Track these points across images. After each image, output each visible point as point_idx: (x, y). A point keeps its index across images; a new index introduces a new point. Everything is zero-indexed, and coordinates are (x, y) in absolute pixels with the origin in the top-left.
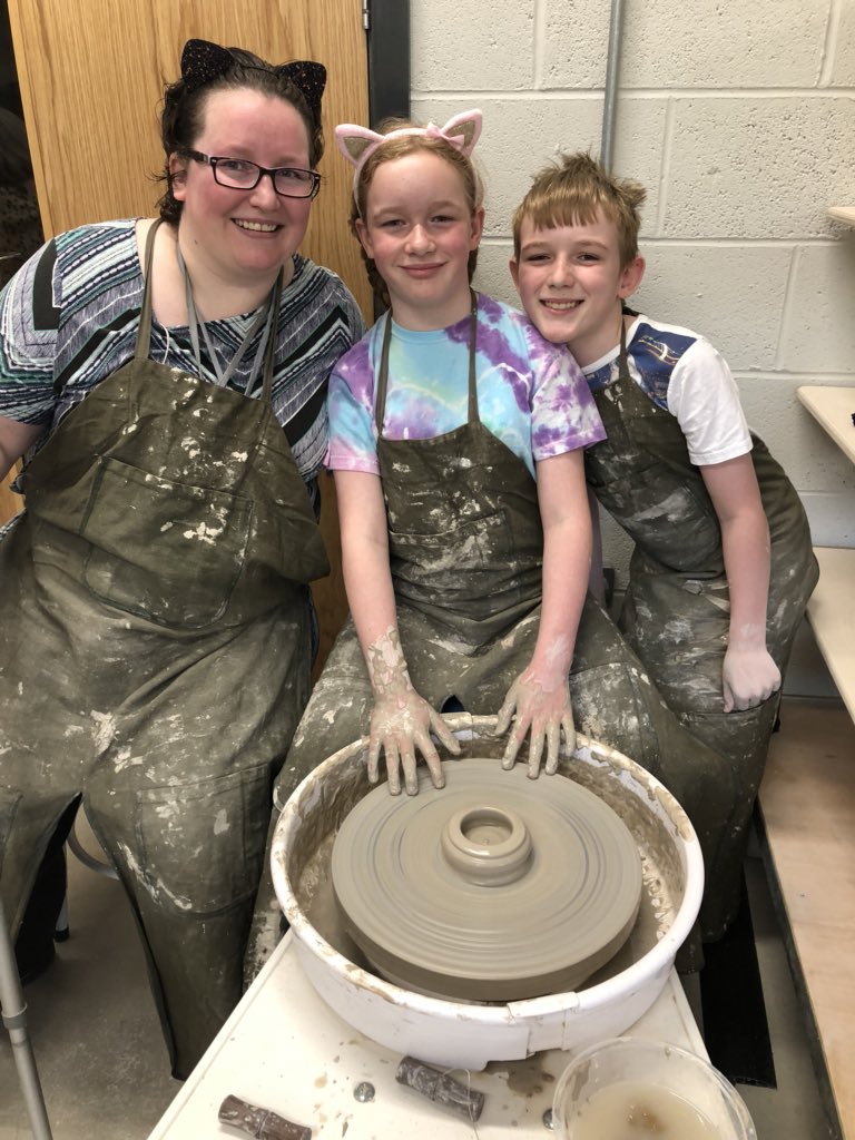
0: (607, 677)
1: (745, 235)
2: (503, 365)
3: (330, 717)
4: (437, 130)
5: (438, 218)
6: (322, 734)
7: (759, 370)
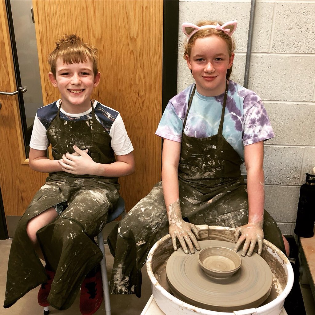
0: (239, 215)
1: (302, 52)
2: (232, 113)
3: (143, 209)
4: (220, 27)
5: (217, 59)
6: (139, 214)
7: (306, 101)
